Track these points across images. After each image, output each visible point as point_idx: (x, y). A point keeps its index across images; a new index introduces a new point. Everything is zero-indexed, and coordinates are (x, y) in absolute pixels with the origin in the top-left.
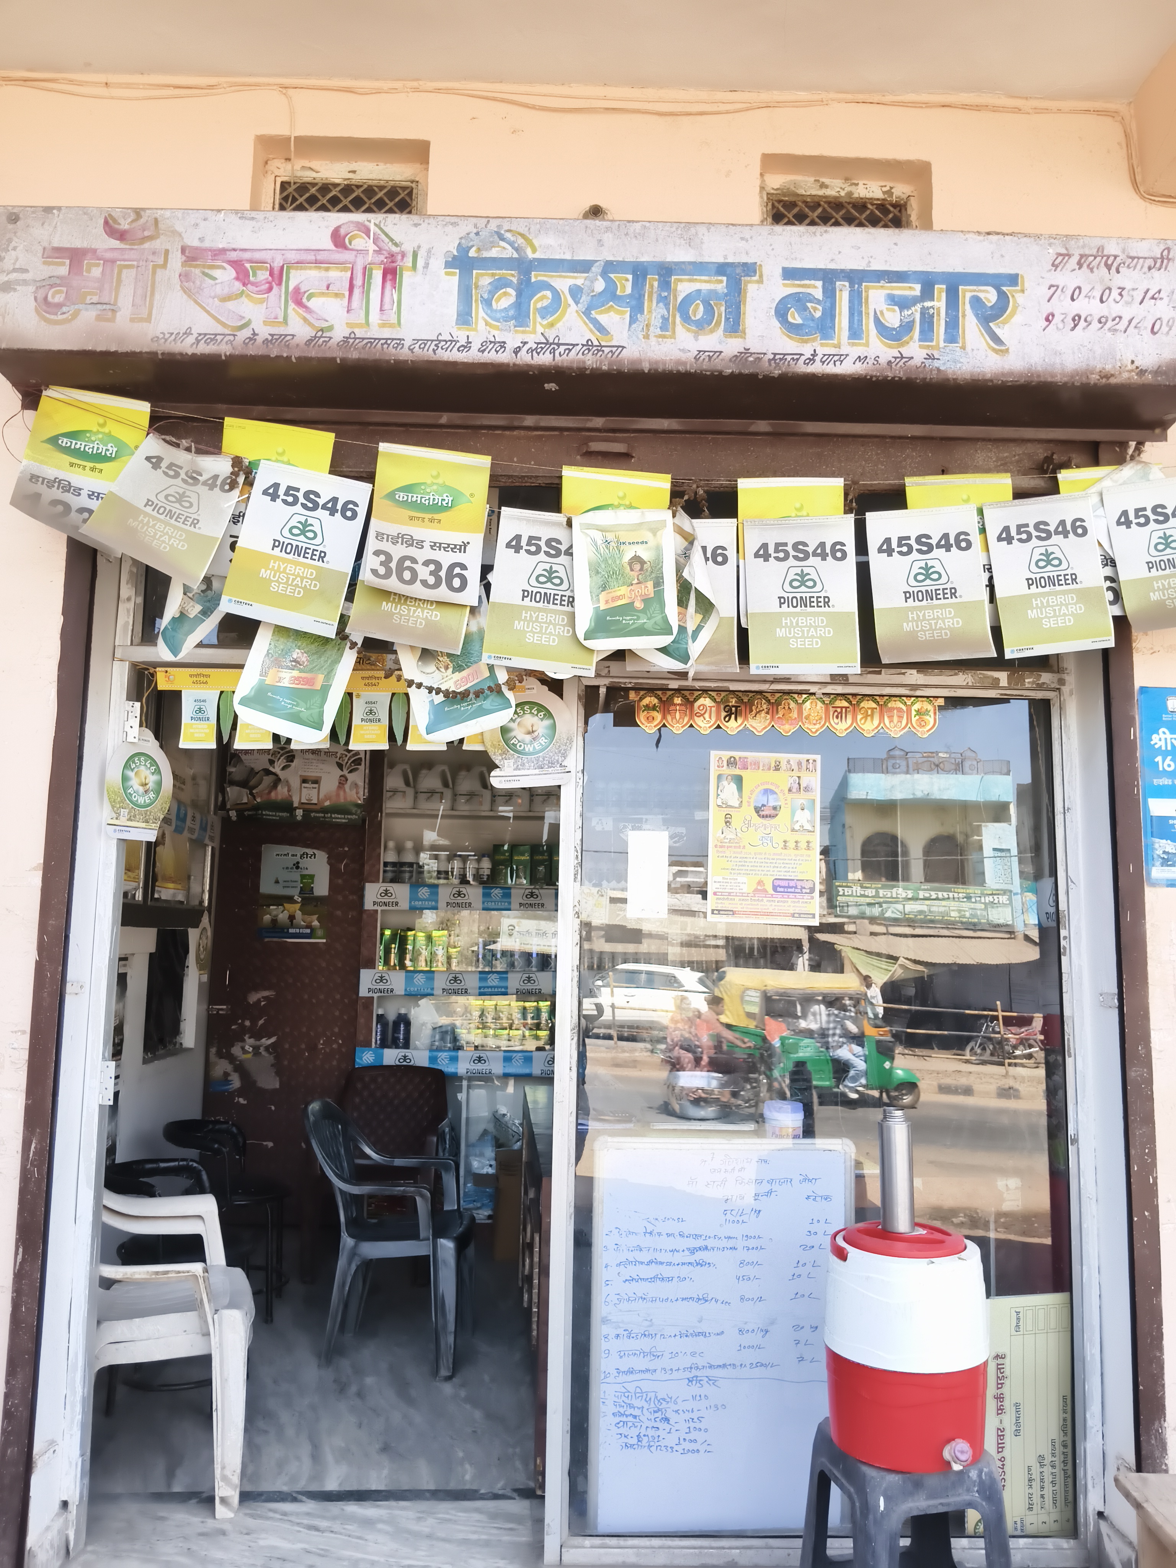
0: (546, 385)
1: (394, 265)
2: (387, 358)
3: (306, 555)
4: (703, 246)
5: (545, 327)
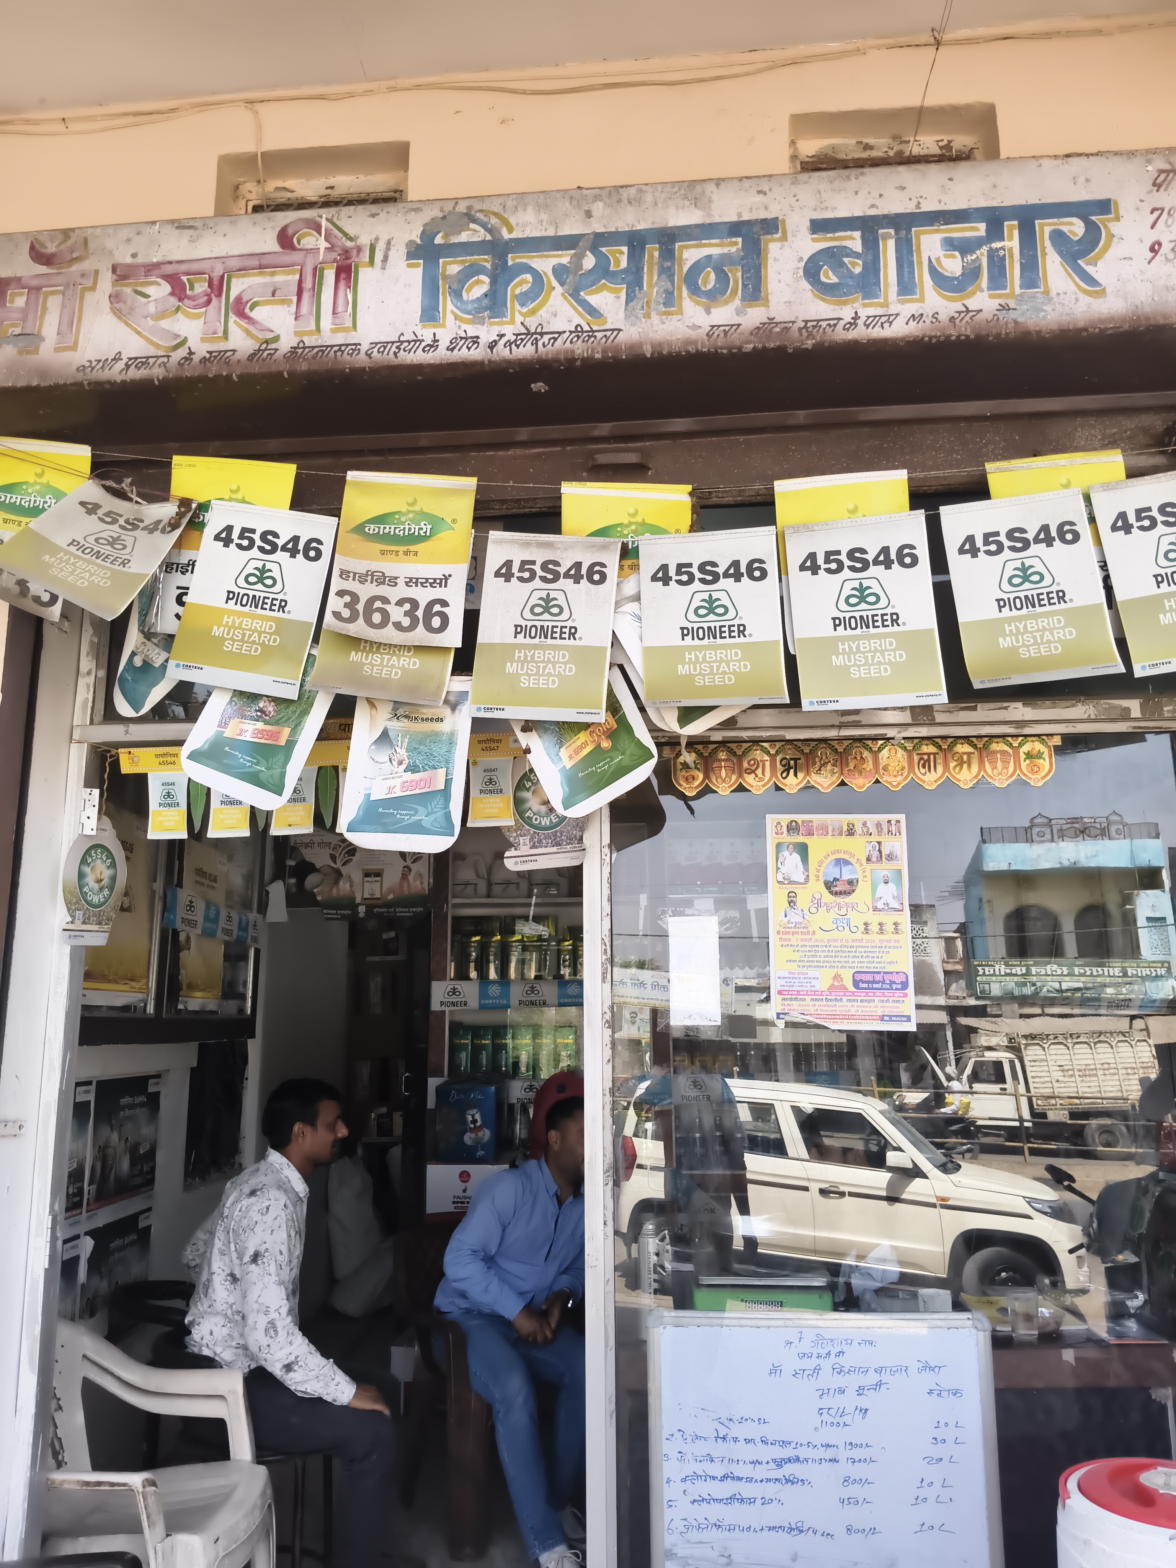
0: (533, 386)
1: (349, 261)
2: (340, 367)
3: (265, 606)
4: (713, 206)
5: (525, 315)
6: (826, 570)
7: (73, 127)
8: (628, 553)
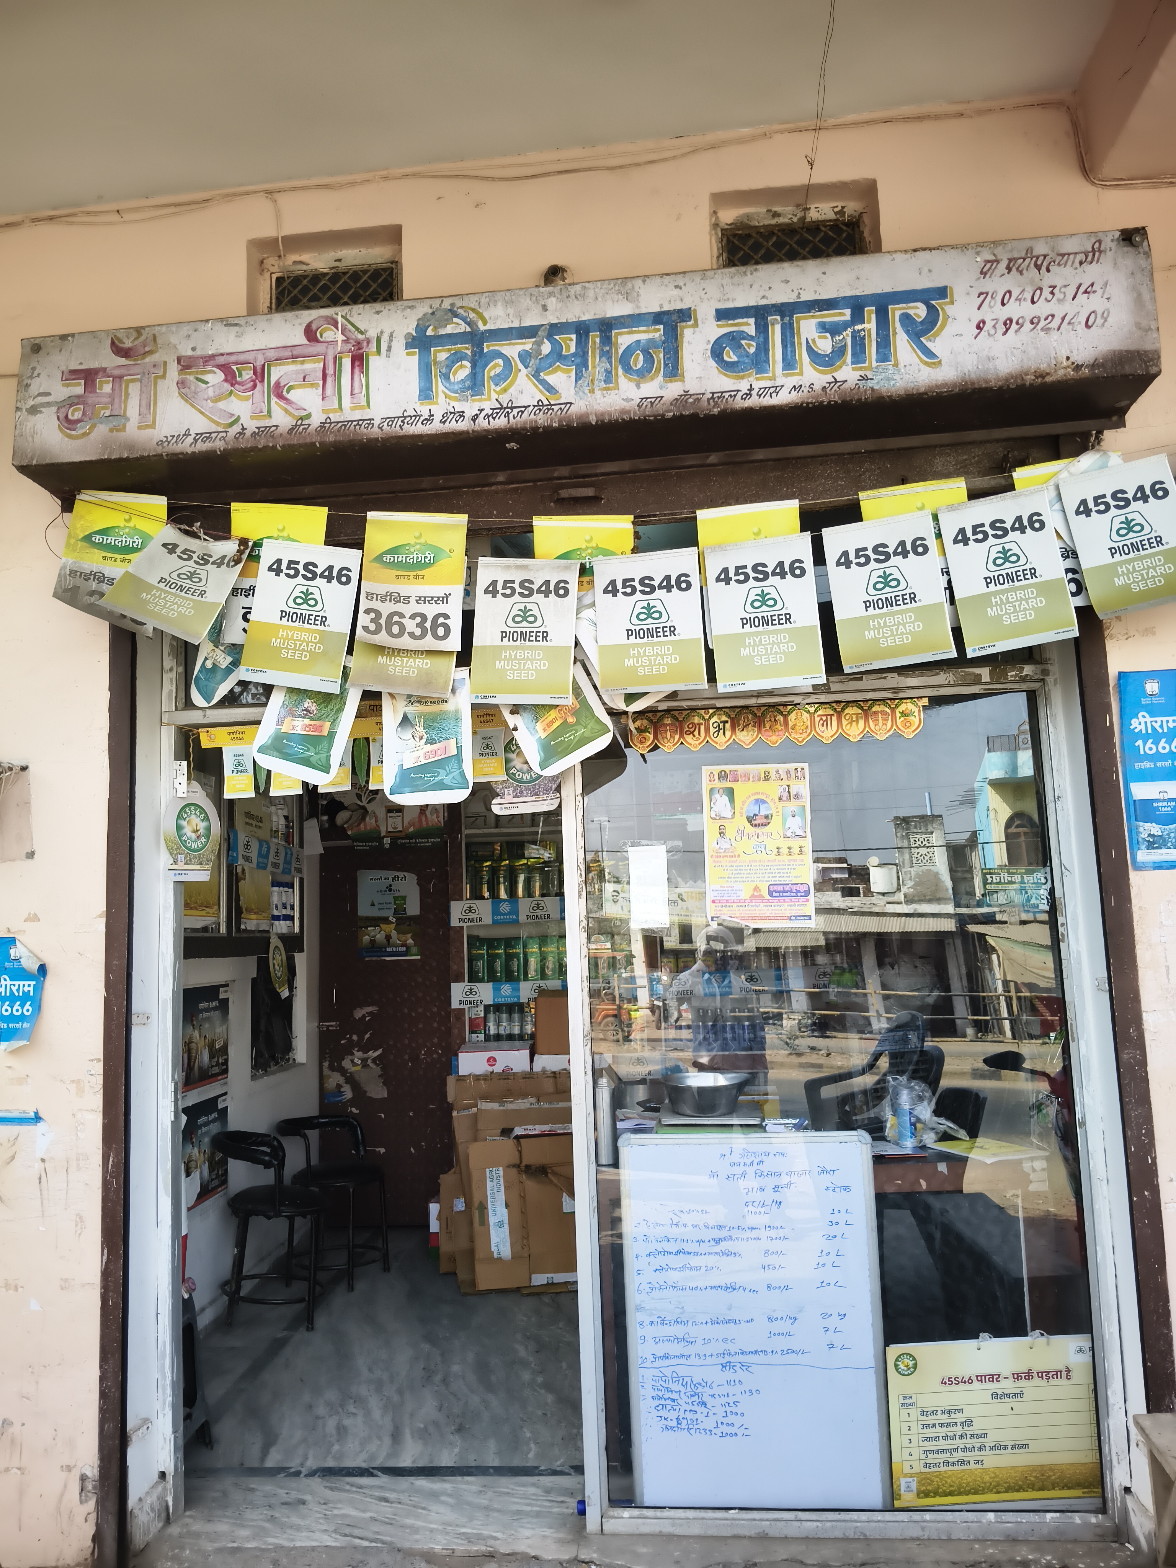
0: (507, 445)
1: (361, 351)
2: (359, 438)
3: (310, 622)
4: (640, 299)
5: (498, 393)
6: (736, 581)
7: (127, 217)
8: (585, 571)
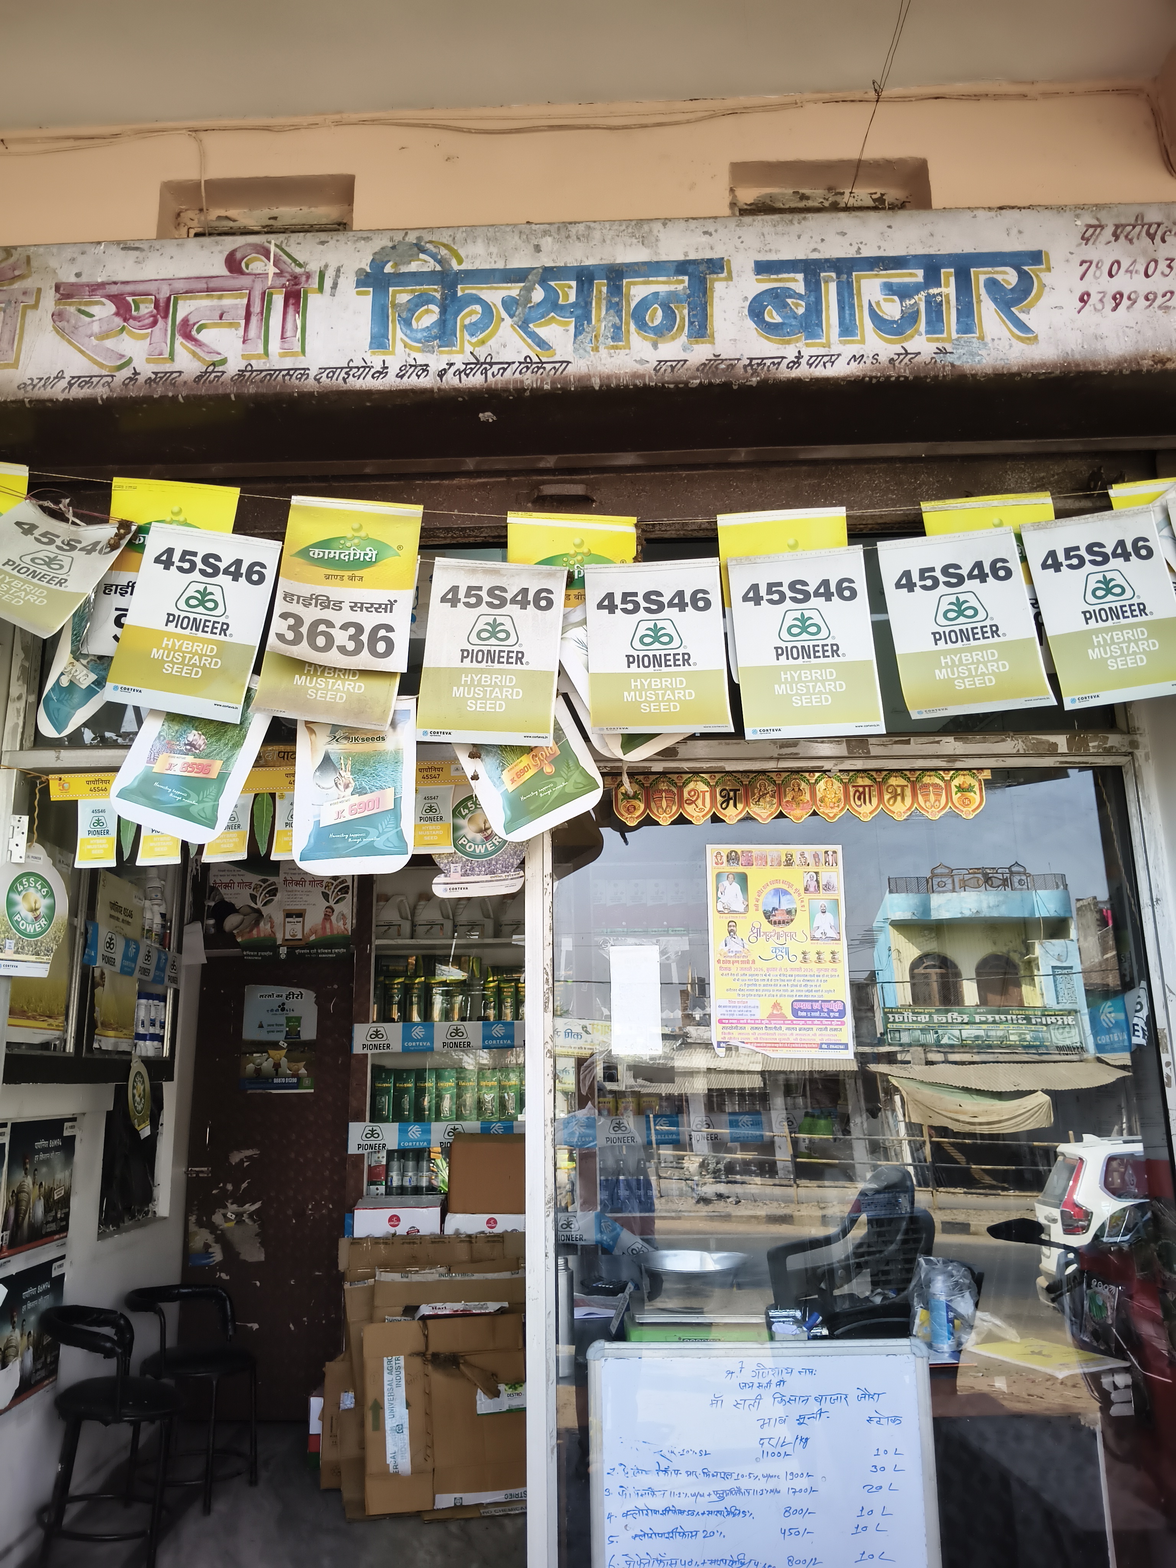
0: (481, 415)
1: (298, 287)
2: (289, 391)
3: (206, 629)
4: (659, 244)
5: (474, 345)
6: (769, 600)
7: (12, 148)
8: (573, 582)
